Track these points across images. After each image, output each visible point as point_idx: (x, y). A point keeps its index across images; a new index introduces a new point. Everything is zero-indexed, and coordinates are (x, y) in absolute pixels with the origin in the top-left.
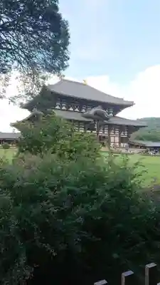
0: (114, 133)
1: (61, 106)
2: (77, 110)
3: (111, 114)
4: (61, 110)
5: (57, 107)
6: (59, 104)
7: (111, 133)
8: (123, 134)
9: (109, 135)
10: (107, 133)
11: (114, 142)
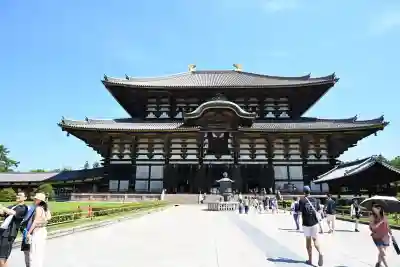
1: (159, 113)
3: (284, 115)
5: (153, 116)
6: (154, 110)
7: (276, 157)
8: (313, 157)
9: (270, 161)
10: (264, 157)
11: (289, 180)
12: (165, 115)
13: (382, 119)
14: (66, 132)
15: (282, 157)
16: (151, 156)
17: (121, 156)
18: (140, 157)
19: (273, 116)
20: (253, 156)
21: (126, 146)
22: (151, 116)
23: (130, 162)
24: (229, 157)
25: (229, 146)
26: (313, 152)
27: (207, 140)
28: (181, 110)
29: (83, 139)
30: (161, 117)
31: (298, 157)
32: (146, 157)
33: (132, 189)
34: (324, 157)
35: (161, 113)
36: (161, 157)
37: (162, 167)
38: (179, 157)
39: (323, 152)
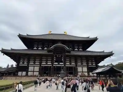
0: (82, 63)
1: (38, 48)
3: (81, 50)
6: (36, 46)
7: (78, 64)
8: (90, 64)
9: (76, 65)
10: (74, 64)
11: (83, 72)
12: (40, 48)
13: (112, 52)
14: (3, 54)
15: (80, 64)
17: (23, 63)
18: (31, 63)
19: (77, 50)
20: (70, 63)
21: (26, 59)
22: (35, 48)
23: (27, 65)
24: (62, 64)
25: (63, 60)
26: (90, 62)
27: (55, 58)
28: (46, 47)
29: (9, 56)
30: (39, 49)
31: (86, 64)
32: (33, 63)
33: (27, 75)
34: (94, 64)
35: (39, 48)
36: (38, 63)
37: (38, 67)
38: (45, 63)
39: (94, 62)
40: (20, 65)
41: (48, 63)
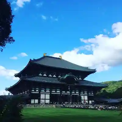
0: (84, 92)
1: (43, 74)
2: (54, 76)
3: (80, 79)
4: (43, 76)
5: (40, 75)
6: (41, 73)
8: (90, 93)
10: (78, 93)
11: (84, 100)
12: (45, 75)
15: (82, 93)
16: (45, 91)
17: (35, 90)
18: (42, 91)
20: (75, 92)
23: (38, 93)
25: (69, 89)
31: (86, 93)
34: (92, 93)
36: (49, 91)
37: (49, 95)
38: (54, 91)
39: (92, 92)
40: (32, 92)
41: (57, 92)
